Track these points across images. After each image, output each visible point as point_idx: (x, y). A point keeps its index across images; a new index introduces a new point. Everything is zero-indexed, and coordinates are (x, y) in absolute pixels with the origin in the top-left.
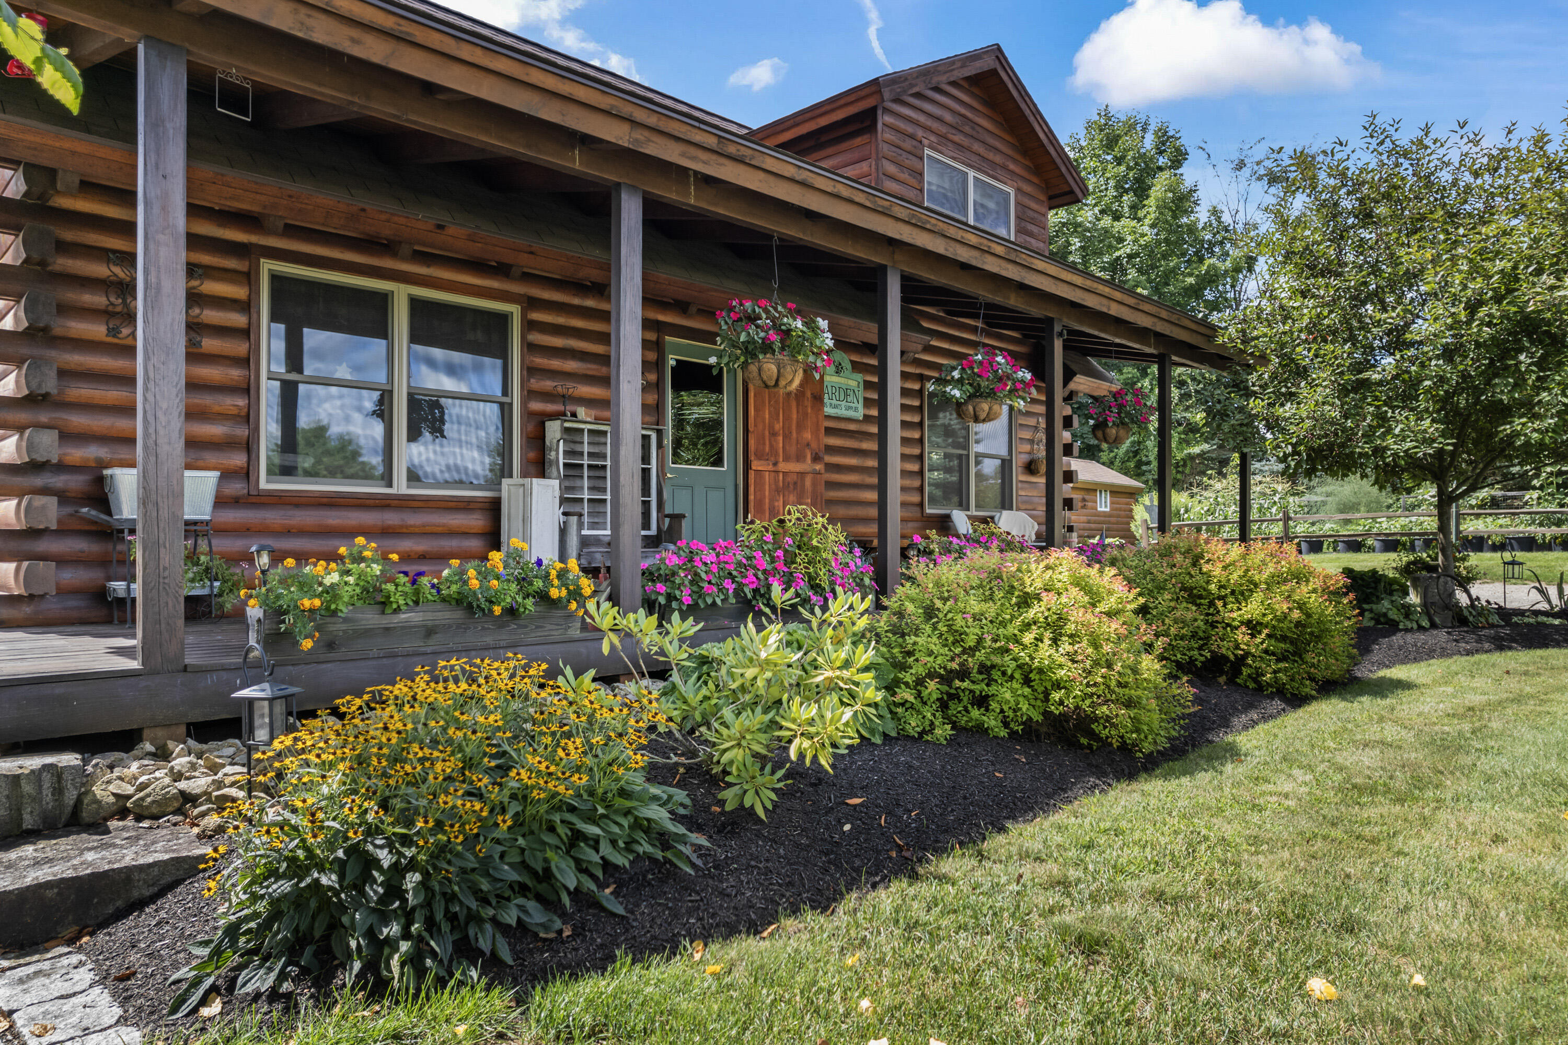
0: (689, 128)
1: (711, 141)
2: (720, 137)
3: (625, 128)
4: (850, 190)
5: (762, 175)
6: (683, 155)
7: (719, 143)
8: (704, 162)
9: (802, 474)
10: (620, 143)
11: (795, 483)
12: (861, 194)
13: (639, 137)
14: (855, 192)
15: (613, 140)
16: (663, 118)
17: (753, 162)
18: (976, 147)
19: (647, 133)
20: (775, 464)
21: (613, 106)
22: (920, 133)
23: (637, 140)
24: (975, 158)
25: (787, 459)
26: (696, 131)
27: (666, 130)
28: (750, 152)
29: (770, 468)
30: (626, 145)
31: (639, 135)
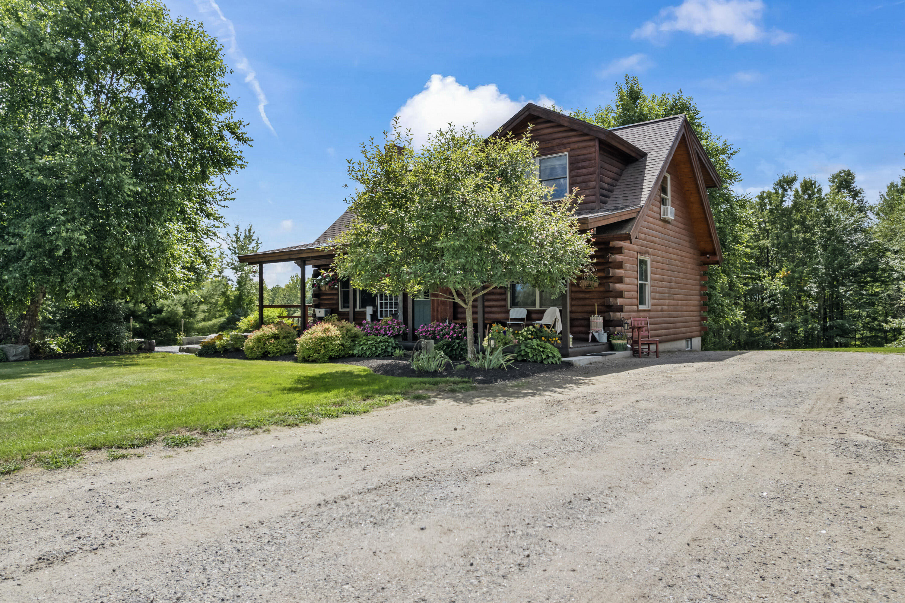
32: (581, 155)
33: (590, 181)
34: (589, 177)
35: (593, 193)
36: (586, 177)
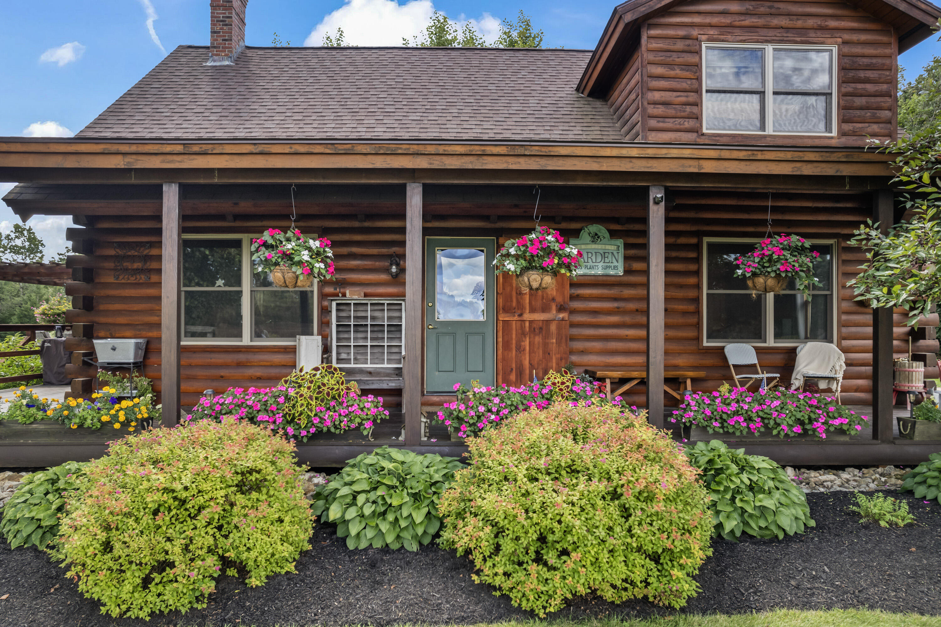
0: (160, 146)
1: (179, 148)
2: (184, 144)
3: (120, 157)
4: (307, 146)
5: (227, 157)
6: (163, 162)
7: (184, 148)
8: (179, 162)
9: (547, 322)
10: (119, 167)
11: (541, 328)
12: (318, 147)
13: (130, 160)
14: (311, 146)
15: (114, 167)
16: (140, 145)
17: (214, 152)
18: (776, 21)
19: (134, 157)
20: (521, 315)
21: (104, 149)
22: (695, 32)
23: (128, 163)
24: (777, 32)
25: (533, 310)
26: (165, 146)
27: (144, 152)
28: (210, 146)
29: (516, 318)
30: (123, 167)
31: (129, 159)
32: (864, 56)
33: (881, 109)
34: (879, 99)
35: (887, 131)
36: (873, 99)
